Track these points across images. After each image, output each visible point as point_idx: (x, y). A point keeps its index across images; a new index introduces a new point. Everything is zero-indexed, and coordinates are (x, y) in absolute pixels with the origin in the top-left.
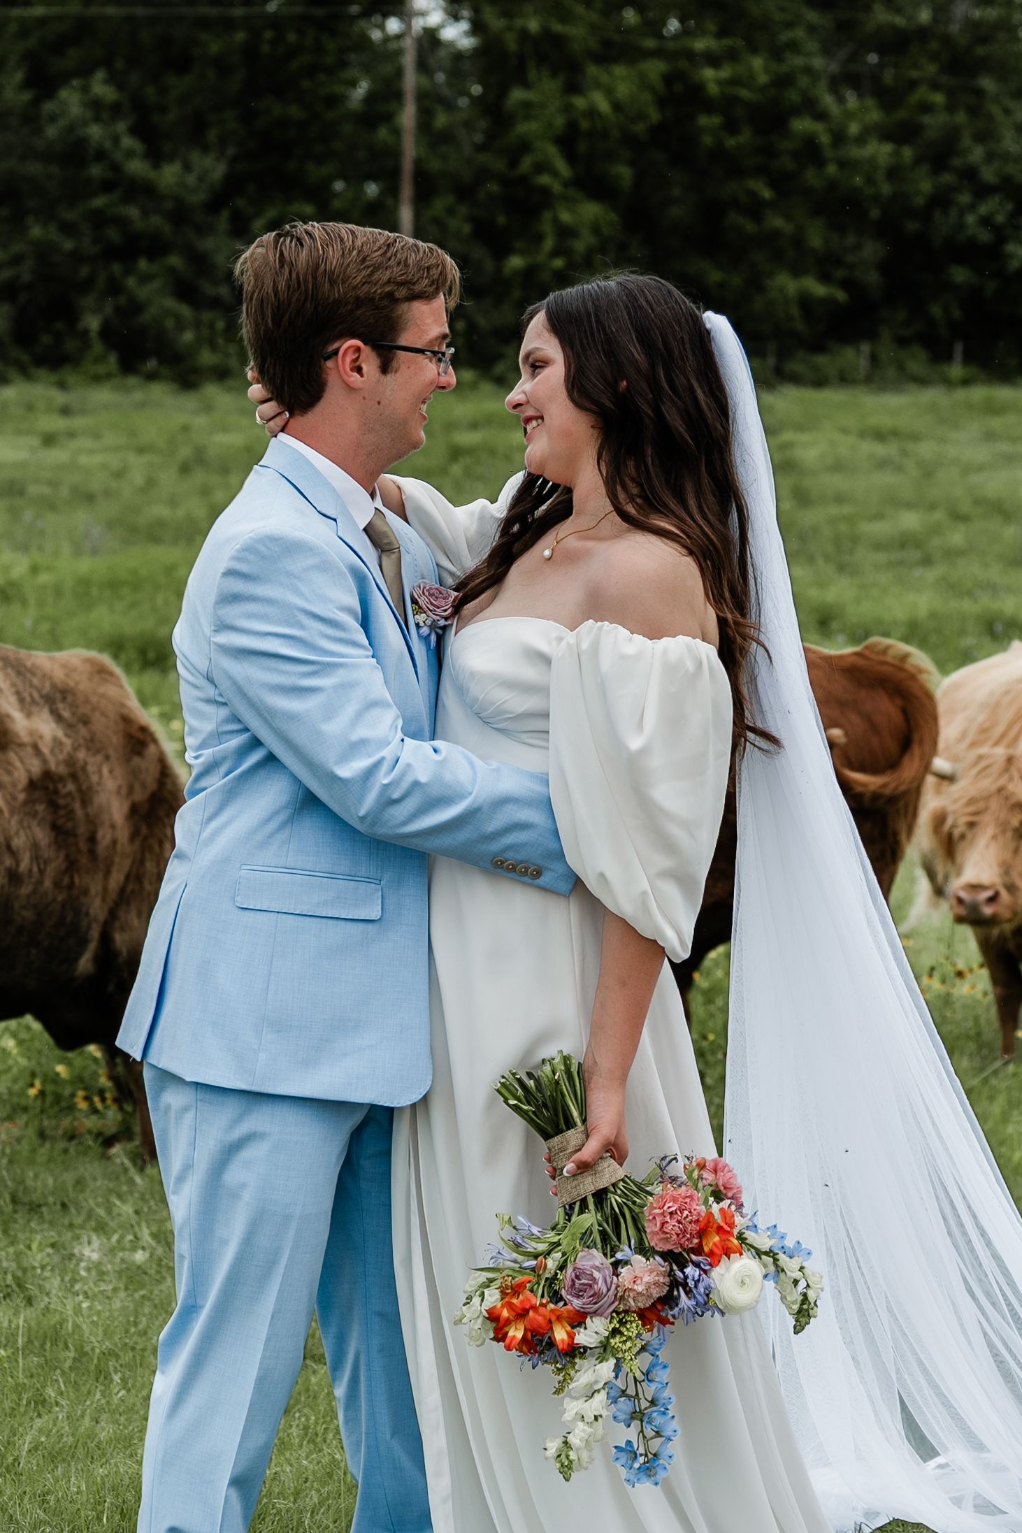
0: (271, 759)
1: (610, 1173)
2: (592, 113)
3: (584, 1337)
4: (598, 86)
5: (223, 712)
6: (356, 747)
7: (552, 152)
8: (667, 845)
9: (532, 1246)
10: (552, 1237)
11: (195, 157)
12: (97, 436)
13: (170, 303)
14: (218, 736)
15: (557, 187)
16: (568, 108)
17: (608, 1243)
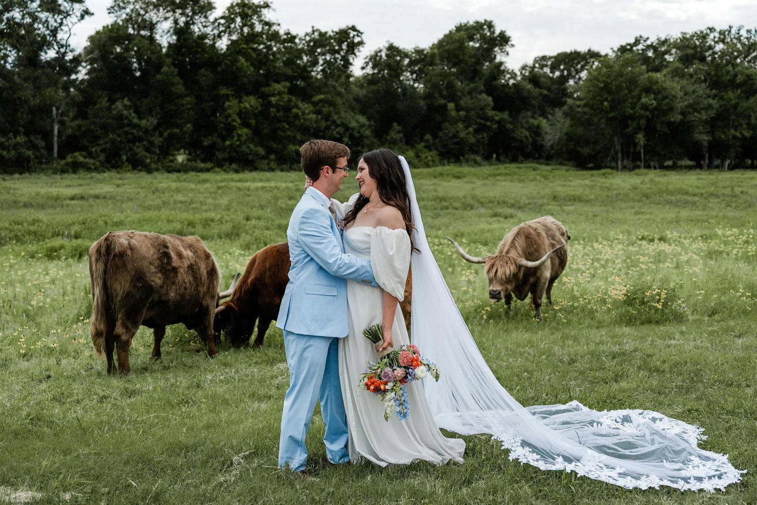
0: (312, 259)
1: (390, 350)
2: (245, 108)
3: (387, 387)
4: (247, 101)
5: (301, 249)
6: (333, 255)
7: (236, 117)
8: (398, 276)
9: (374, 368)
10: (378, 365)
11: (150, 118)
12: (130, 185)
13: (144, 153)
14: (299, 255)
15: (237, 125)
16: (240, 107)
17: (391, 366)
